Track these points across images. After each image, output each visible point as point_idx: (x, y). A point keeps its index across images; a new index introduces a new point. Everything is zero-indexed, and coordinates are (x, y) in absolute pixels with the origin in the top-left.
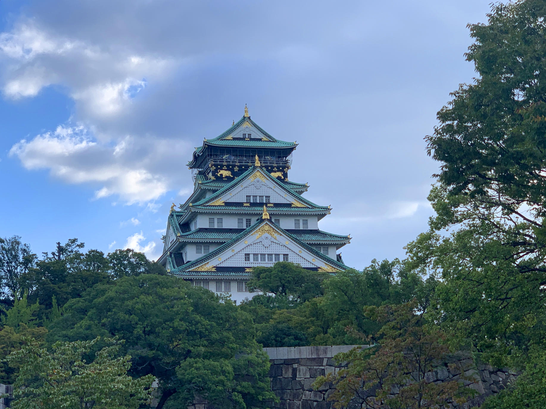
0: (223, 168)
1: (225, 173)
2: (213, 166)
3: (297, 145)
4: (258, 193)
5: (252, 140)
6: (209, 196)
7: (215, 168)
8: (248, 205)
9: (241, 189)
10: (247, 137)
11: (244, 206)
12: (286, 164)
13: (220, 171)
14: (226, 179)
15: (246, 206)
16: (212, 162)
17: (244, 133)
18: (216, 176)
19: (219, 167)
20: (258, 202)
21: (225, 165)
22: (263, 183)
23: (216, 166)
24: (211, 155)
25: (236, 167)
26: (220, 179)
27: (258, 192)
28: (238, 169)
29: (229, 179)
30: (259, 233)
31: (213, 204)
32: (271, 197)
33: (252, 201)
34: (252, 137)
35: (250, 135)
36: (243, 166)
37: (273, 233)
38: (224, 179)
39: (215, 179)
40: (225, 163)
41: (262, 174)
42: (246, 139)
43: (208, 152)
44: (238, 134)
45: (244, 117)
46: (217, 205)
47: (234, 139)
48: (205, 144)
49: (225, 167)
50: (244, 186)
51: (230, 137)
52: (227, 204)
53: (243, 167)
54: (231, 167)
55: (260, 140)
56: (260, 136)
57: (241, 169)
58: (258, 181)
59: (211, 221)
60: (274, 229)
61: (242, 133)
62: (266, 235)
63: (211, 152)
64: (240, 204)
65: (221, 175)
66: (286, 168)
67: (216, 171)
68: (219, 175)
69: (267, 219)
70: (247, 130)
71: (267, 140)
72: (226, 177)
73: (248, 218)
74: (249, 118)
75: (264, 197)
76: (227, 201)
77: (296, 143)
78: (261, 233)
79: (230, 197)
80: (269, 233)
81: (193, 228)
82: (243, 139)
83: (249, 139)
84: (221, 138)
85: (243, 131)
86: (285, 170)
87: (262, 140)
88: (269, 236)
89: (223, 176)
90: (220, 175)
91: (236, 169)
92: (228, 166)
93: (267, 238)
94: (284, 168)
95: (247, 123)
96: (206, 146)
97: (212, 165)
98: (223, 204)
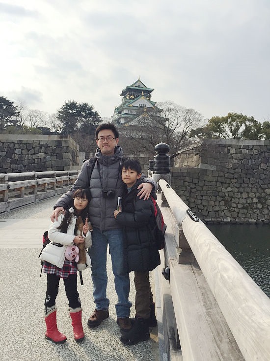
1: (133, 97)
4: (142, 104)
6: (127, 104)
8: (139, 107)
20: (142, 106)
22: (144, 101)
23: (130, 94)
26: (130, 99)
28: (136, 96)
29: (134, 99)
31: (129, 106)
32: (146, 105)
34: (141, 86)
37: (147, 116)
38: (132, 99)
40: (132, 94)
41: (144, 98)
42: (139, 87)
43: (128, 90)
44: (136, 85)
50: (138, 101)
51: (134, 86)
52: (133, 106)
53: (138, 96)
54: (134, 95)
58: (142, 100)
59: (128, 111)
62: (145, 116)
64: (137, 107)
67: (130, 96)
70: (139, 84)
71: (146, 88)
73: (139, 111)
74: (140, 80)
75: (144, 105)
78: (143, 116)
79: (134, 104)
81: (122, 113)
84: (131, 86)
87: (143, 87)
94: (150, 96)
95: (139, 82)
96: (127, 88)
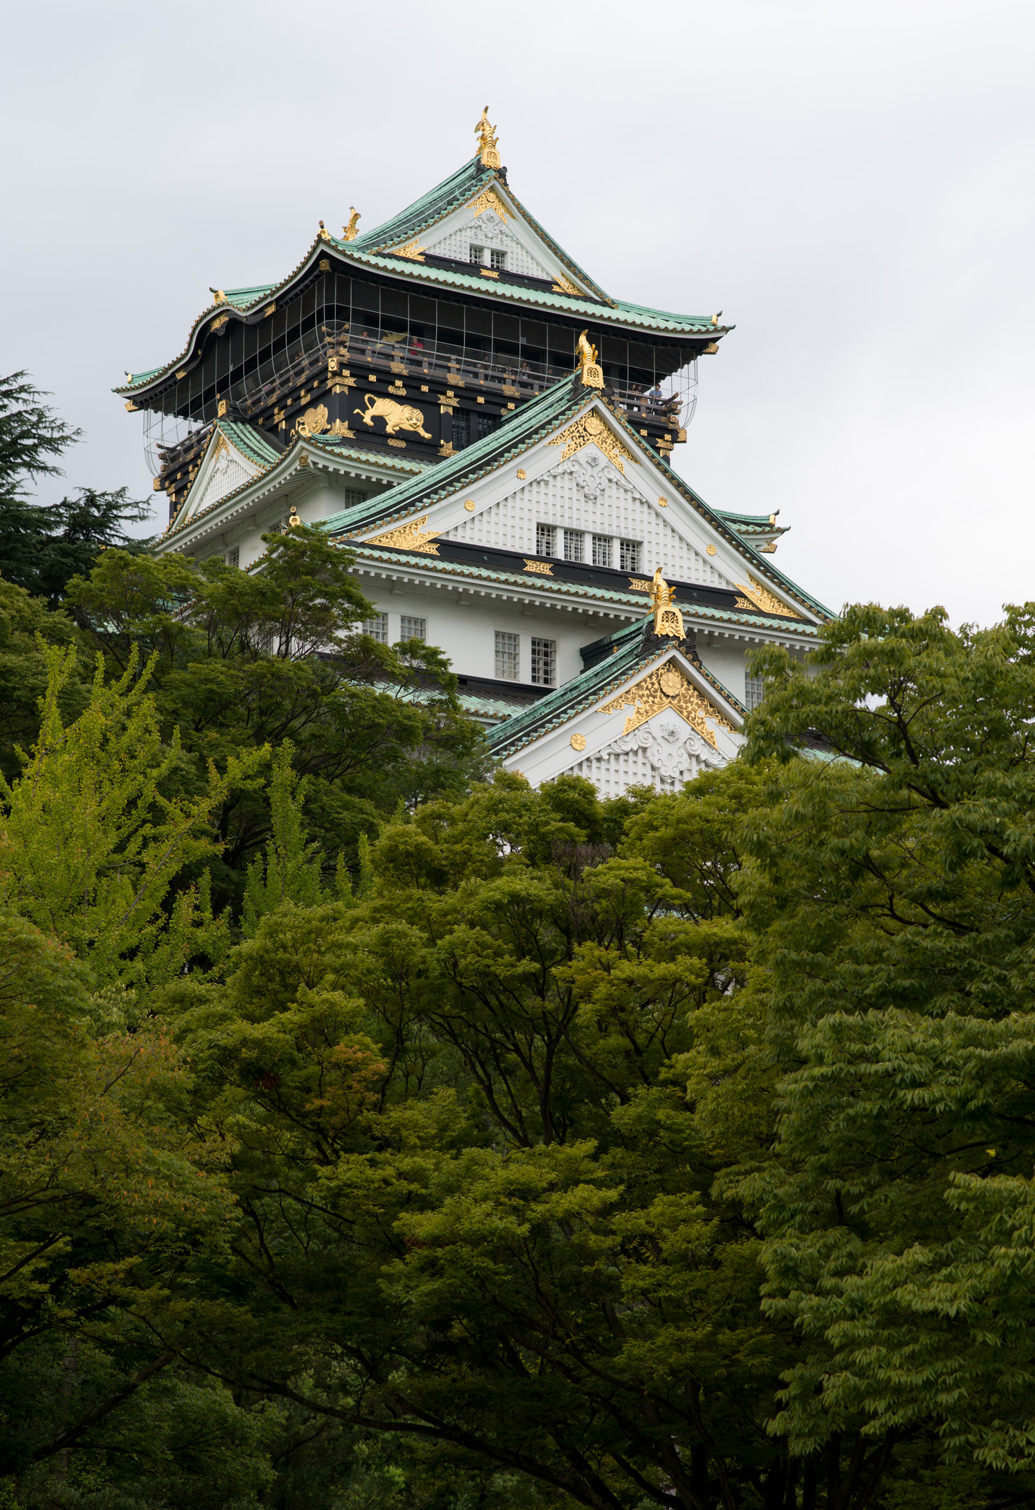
0: (391, 389)
1: (397, 414)
2: (346, 372)
3: (725, 330)
4: (591, 520)
5: (508, 277)
7: (351, 382)
8: (545, 569)
9: (516, 485)
10: (487, 262)
11: (530, 574)
12: (665, 413)
13: (372, 402)
14: (403, 445)
15: (539, 576)
16: (343, 351)
17: (476, 242)
18: (356, 425)
19: (373, 378)
20: (588, 560)
21: (400, 377)
22: (614, 475)
23: (359, 371)
24: (343, 313)
25: (450, 393)
26: (373, 438)
27: (590, 517)
28: (454, 402)
30: (638, 703)
31: (385, 543)
32: (645, 547)
33: (560, 554)
34: (511, 266)
35: (498, 255)
36: (482, 393)
37: (701, 713)
38: (391, 442)
39: (350, 435)
40: (397, 367)
41: (610, 429)
42: (484, 272)
43: (330, 298)
44: (449, 240)
45: (480, 169)
46: (405, 547)
47: (432, 261)
48: (323, 255)
49: (398, 388)
50: (531, 473)
51: (413, 249)
52: (449, 550)
53: (481, 400)
54: (425, 388)
55: (545, 286)
56: (548, 268)
57: (468, 405)
58: (593, 462)
60: (702, 695)
61: (468, 238)
62: (667, 718)
63: (344, 297)
64: (511, 561)
65: (380, 421)
66: (668, 437)
67: (357, 396)
68: (367, 420)
69: (676, 638)
70: (489, 228)
71: (576, 292)
72: (401, 434)
73: (545, 634)
74: (502, 173)
75: (616, 545)
76: (451, 538)
77: (721, 323)
78: (644, 707)
79: (466, 516)
80: (680, 710)
82: (472, 269)
83: (495, 275)
84: (378, 246)
85: (470, 233)
86: (660, 443)
87: (556, 288)
88: (684, 730)
89: (389, 429)
90: (373, 418)
91: (448, 403)
92: (412, 382)
93: (673, 733)
95: (492, 196)
96: (325, 265)
97: (342, 365)
98: (432, 549)
